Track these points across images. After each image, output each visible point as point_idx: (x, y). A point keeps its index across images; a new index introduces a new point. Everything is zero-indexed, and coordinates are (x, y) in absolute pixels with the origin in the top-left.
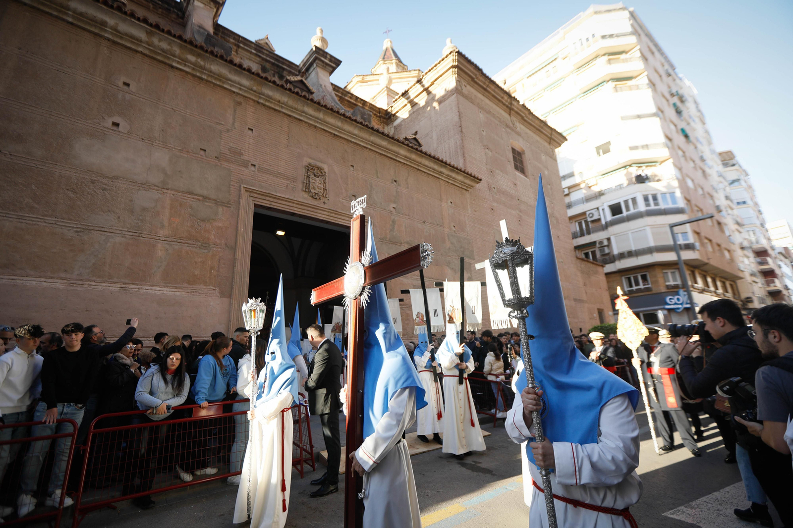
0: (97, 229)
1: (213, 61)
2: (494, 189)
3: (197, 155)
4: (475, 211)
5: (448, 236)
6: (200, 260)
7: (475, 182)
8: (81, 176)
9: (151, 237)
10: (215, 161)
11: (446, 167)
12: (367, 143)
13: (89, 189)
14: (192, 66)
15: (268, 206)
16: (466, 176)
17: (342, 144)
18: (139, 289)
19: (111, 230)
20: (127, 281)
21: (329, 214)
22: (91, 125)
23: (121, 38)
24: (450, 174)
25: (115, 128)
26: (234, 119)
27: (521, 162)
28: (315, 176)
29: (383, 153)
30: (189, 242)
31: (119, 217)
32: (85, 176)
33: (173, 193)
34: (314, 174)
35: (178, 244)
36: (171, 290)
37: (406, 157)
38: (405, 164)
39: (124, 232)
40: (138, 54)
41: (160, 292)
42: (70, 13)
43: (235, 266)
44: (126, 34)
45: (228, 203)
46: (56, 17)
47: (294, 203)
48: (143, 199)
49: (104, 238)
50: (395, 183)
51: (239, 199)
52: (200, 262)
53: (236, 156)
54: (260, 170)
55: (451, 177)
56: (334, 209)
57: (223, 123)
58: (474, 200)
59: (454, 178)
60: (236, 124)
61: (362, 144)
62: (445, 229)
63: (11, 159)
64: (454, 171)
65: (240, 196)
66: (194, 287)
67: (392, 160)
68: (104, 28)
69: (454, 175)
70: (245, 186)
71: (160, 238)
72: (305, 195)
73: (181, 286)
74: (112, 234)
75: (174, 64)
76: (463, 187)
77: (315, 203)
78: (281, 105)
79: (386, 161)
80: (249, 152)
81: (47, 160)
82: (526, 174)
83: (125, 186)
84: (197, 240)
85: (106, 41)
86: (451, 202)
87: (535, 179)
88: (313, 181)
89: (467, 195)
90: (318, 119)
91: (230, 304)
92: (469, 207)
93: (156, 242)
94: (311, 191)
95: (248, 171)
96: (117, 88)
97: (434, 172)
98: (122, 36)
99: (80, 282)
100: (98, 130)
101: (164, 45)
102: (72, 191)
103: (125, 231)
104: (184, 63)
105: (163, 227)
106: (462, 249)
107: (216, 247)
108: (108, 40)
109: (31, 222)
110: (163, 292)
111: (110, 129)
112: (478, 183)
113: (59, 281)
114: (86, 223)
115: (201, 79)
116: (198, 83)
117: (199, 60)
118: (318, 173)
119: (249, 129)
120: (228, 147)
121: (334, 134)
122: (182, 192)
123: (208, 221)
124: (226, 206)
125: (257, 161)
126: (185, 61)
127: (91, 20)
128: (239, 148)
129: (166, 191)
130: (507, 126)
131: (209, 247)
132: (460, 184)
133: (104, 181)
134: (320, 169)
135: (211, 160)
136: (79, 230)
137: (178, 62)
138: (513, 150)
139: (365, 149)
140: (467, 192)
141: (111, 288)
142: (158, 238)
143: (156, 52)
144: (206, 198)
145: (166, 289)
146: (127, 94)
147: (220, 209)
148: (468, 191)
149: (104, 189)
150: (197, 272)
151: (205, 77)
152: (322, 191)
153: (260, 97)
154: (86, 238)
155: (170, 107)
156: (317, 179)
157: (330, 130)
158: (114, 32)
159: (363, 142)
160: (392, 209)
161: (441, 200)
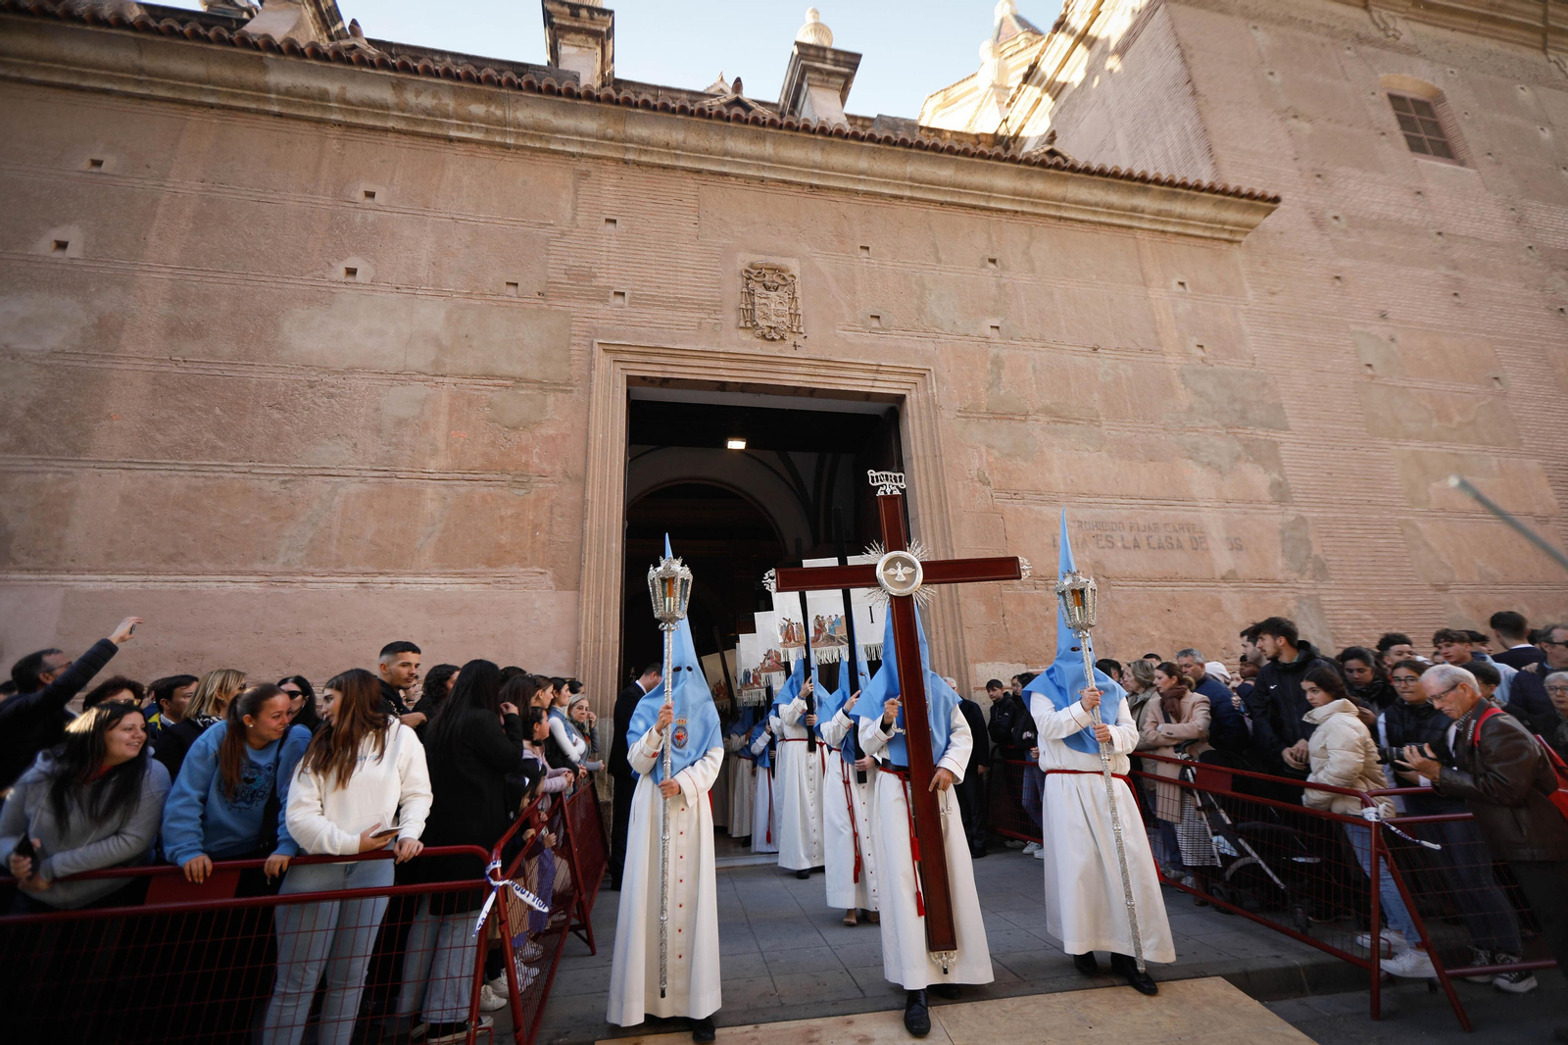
0: (317, 472)
1: (517, 101)
2: (1335, 222)
3: (500, 298)
4: (1273, 294)
5: (1182, 376)
6: (510, 512)
7: (1258, 209)
8: (292, 377)
9: (414, 475)
10: (537, 301)
11: (1146, 191)
12: (898, 186)
13: (306, 399)
14: (483, 125)
15: (659, 375)
16: (1222, 201)
17: (833, 204)
18: (392, 583)
19: (341, 472)
20: (370, 570)
21: (812, 370)
22: (310, 283)
23: (357, 113)
24: (1166, 206)
25: (350, 279)
26: (575, 209)
27: (1436, 127)
28: (767, 288)
29: (949, 199)
30: (488, 476)
31: (355, 445)
32: (299, 378)
33: (453, 380)
34: (764, 285)
35: (465, 483)
36: (454, 580)
37: (1015, 193)
38: (1016, 212)
39: (364, 473)
40: (390, 135)
41: (432, 586)
42: (273, 96)
43: (586, 519)
44: (362, 103)
45: (566, 384)
46: (258, 112)
47: (718, 359)
48: (399, 402)
49: (328, 488)
50: (992, 266)
51: (590, 370)
52: (511, 517)
53: (581, 283)
54: (636, 301)
55: (1169, 214)
56: (823, 358)
57: (552, 222)
58: (1264, 263)
59: (1180, 216)
60: (578, 218)
61: (886, 191)
62: (1169, 359)
63: (185, 368)
64: (1176, 195)
65: (591, 365)
66: (501, 571)
67: (978, 212)
68: (325, 103)
69: (1178, 207)
70: (601, 341)
71: (431, 476)
72: (746, 337)
73: (473, 570)
74: (344, 479)
75: (453, 133)
76: (1217, 235)
77: (773, 350)
78: (673, 151)
79: (963, 218)
80: (609, 269)
81: (239, 360)
82: (1462, 155)
83: (367, 383)
84: (504, 471)
85: (336, 128)
86: (1182, 284)
87: (1498, 163)
88: (763, 301)
89: (1237, 254)
90: (763, 159)
91: (578, 603)
92: (1247, 285)
93: (422, 483)
94: (757, 325)
95: (608, 308)
96: (352, 205)
97: (1111, 214)
98: (357, 108)
99: (288, 578)
100: (320, 289)
101: (427, 101)
102: (277, 408)
103: (366, 470)
104: (468, 124)
105: (435, 452)
106: (1238, 406)
107: (542, 482)
108: (340, 125)
109: (211, 474)
110: (438, 586)
111: (341, 282)
112: (1269, 212)
113: (254, 578)
114: (298, 463)
115: (505, 146)
116: (500, 158)
117: (492, 109)
118: (773, 282)
119: (608, 220)
120: (565, 267)
121: (811, 186)
122: (472, 377)
123: (525, 427)
124: (562, 391)
125: (627, 284)
126: (468, 120)
127: (305, 97)
128: (587, 265)
129: (440, 379)
130: (1360, 39)
131: (528, 482)
132: (1206, 228)
133: (331, 380)
134: (778, 270)
135: (528, 300)
136: (287, 478)
137: (459, 127)
138: (1397, 101)
139: (897, 202)
140: (1235, 246)
141: (340, 585)
142: (426, 476)
143: (417, 119)
144: (519, 381)
145: (442, 580)
146: (371, 211)
147: (551, 399)
148: (1239, 242)
149: (331, 396)
150: (504, 539)
151: (510, 141)
152: (787, 320)
153: (627, 149)
154: (298, 492)
155: (447, 216)
156: (772, 294)
157: (798, 179)
158: (343, 106)
159: (887, 184)
160: (989, 332)
161: (1145, 283)
